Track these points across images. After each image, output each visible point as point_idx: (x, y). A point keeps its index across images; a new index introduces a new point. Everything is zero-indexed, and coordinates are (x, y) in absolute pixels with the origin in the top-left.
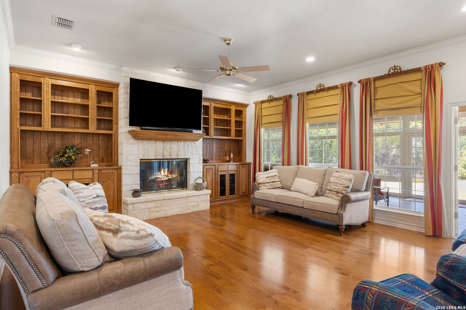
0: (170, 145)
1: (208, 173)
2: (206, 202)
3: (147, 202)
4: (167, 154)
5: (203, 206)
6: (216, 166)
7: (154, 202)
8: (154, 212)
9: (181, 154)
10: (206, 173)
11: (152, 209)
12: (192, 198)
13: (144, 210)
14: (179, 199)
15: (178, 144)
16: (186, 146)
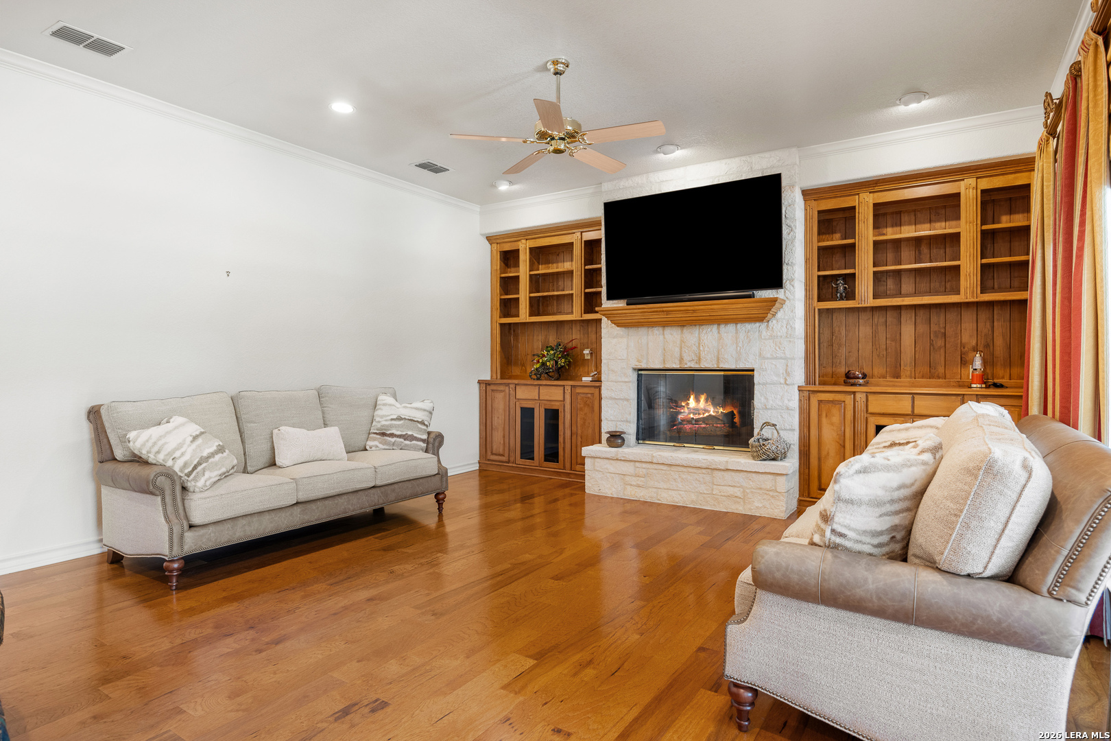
0: (699, 334)
1: (824, 415)
2: (773, 497)
3: (617, 459)
4: (689, 358)
5: (760, 505)
6: (858, 396)
7: (632, 463)
8: (631, 485)
9: (726, 356)
10: (819, 416)
11: (627, 478)
12: (727, 475)
13: (613, 475)
14: (690, 470)
15: (719, 332)
16: (742, 336)
